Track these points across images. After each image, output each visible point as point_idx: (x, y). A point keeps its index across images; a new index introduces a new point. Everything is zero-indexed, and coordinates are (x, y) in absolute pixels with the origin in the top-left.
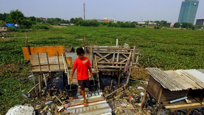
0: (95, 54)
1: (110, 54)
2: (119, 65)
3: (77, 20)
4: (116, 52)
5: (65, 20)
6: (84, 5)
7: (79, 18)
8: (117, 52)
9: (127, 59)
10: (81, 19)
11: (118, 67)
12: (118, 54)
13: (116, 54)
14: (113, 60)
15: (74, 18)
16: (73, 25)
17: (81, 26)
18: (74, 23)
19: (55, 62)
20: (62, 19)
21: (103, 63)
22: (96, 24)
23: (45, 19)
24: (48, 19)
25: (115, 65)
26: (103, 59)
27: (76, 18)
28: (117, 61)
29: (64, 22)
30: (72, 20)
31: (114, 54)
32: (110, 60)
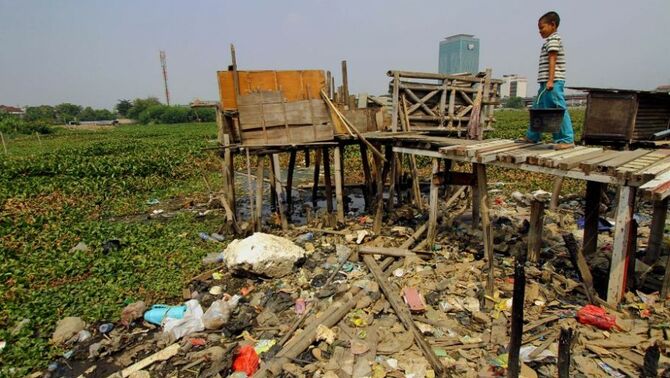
0: (402, 91)
1: (435, 92)
2: (455, 123)
3: (141, 106)
4: (449, 88)
5: (94, 109)
6: (163, 58)
7: (147, 98)
8: (452, 88)
9: (471, 106)
10: (155, 102)
11: (454, 129)
12: (453, 92)
13: (449, 93)
14: (442, 110)
15: (131, 99)
16: (129, 124)
17: (157, 123)
18: (130, 118)
19: (304, 118)
20: (85, 107)
21: (420, 117)
22: (208, 115)
23: (18, 110)
24: (29, 110)
25: (446, 123)
26: (421, 109)
27: (138, 100)
28: (451, 111)
29: (92, 115)
30: (124, 108)
31: (445, 92)
32: (435, 109)
